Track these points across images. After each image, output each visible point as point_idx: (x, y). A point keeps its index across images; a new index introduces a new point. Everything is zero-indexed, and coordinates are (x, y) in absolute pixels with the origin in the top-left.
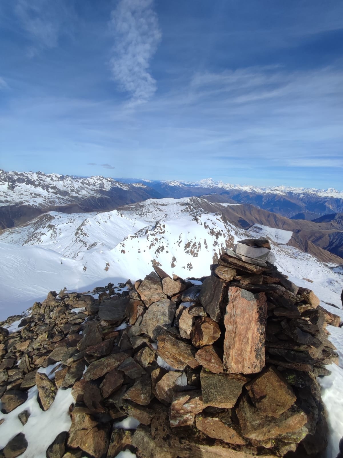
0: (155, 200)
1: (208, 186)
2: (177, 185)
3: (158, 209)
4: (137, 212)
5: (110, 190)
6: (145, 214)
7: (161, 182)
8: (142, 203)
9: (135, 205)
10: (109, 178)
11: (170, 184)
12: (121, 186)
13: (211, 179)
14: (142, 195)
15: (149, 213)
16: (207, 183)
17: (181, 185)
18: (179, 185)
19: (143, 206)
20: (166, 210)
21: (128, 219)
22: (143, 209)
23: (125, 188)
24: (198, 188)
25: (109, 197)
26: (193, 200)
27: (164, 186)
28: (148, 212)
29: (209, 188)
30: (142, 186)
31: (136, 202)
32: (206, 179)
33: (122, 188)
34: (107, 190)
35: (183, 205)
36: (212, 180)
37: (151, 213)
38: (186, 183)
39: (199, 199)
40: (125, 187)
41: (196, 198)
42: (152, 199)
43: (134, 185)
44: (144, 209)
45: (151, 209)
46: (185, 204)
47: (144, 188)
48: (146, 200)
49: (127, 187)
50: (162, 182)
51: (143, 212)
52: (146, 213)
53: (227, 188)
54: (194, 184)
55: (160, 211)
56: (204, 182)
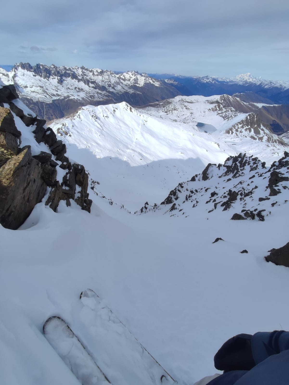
0: (185, 97)
1: (244, 83)
2: (210, 81)
3: (185, 106)
5: (143, 86)
6: (171, 111)
7: (193, 78)
8: (171, 100)
9: (164, 102)
10: (144, 73)
11: (202, 81)
12: (153, 81)
13: (249, 74)
14: (172, 92)
15: (175, 111)
16: (244, 79)
17: (214, 82)
18: (212, 81)
19: (170, 103)
20: (192, 108)
21: (139, 115)
22: (169, 106)
23: (157, 84)
24: (232, 85)
25: (141, 93)
26: (224, 99)
27: (196, 83)
28: (174, 110)
29: (245, 85)
30: (174, 82)
31: (165, 99)
32: (243, 75)
33: (154, 84)
34: (140, 86)
35: (212, 103)
36: (250, 76)
37: (177, 110)
38: (220, 80)
39: (230, 97)
40: (157, 83)
41: (228, 96)
42: (181, 96)
43: (166, 81)
44: (170, 106)
45: (178, 106)
46: (214, 102)
47: (175, 84)
48: (175, 97)
49: (159, 83)
50: (195, 77)
51: (170, 109)
52: (172, 110)
53: (266, 85)
54: (228, 80)
55: (186, 109)
56: (240, 78)
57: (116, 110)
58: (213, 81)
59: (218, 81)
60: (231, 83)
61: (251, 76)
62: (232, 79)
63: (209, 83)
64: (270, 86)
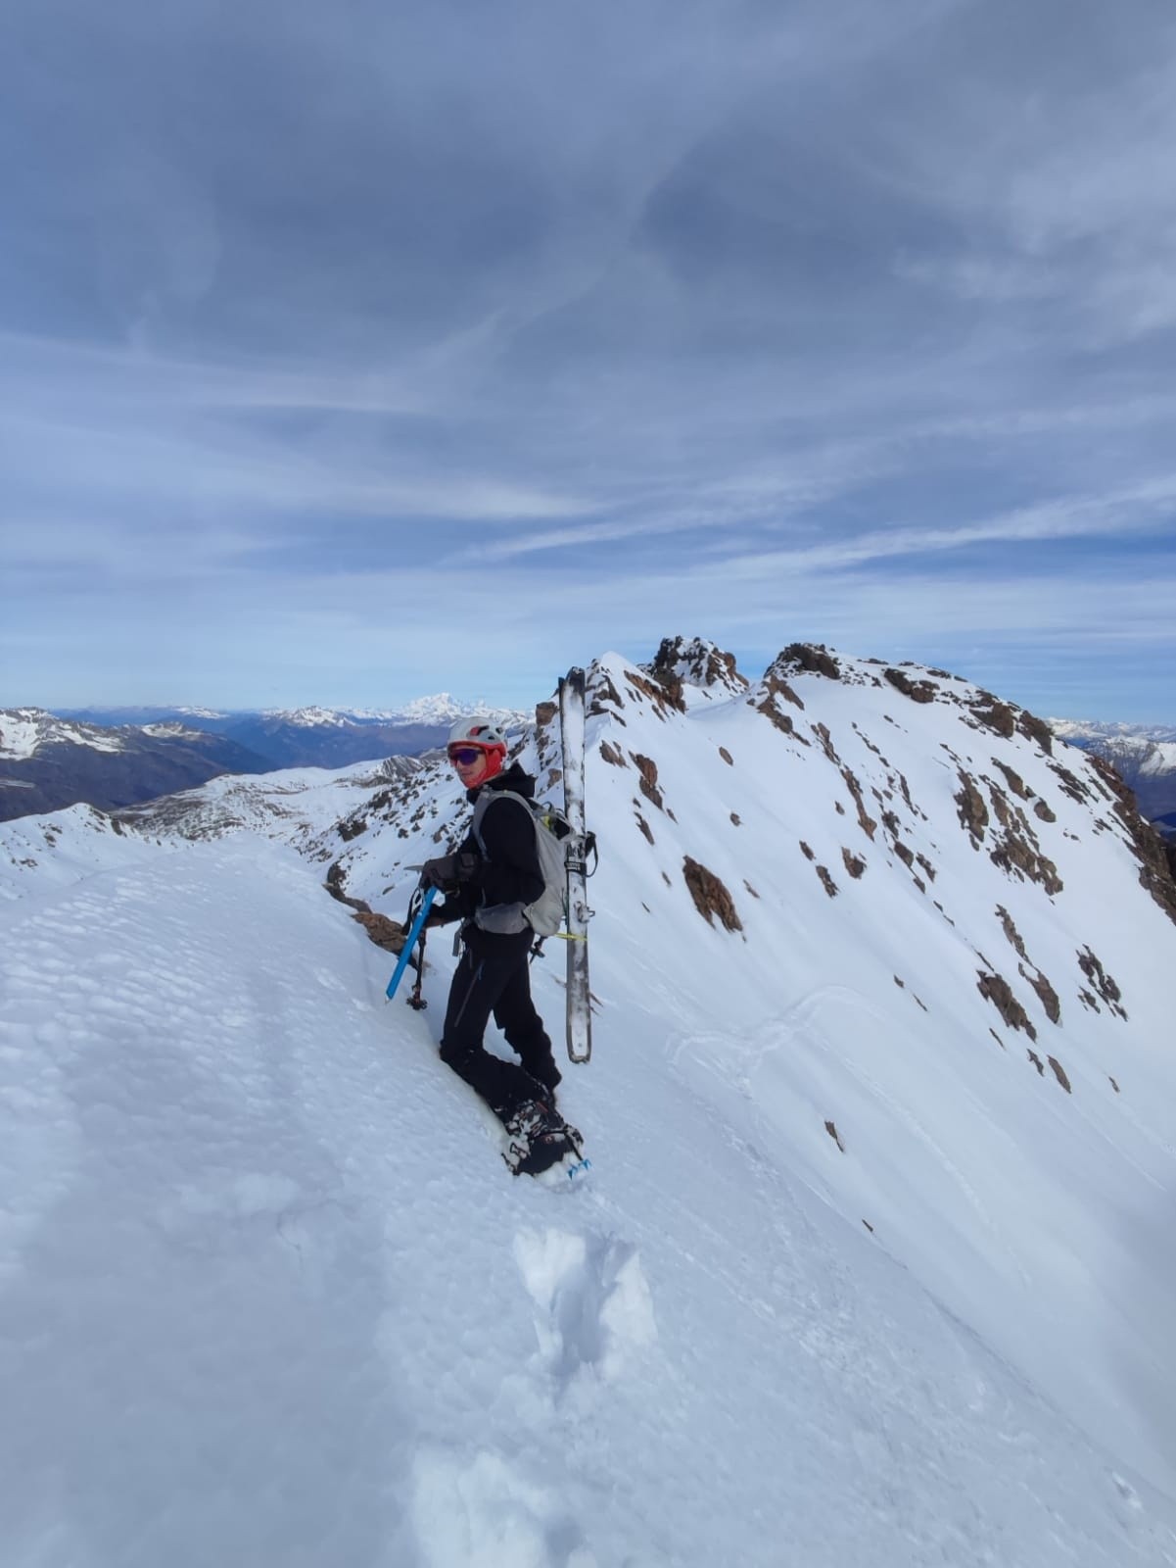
0: (246, 779)
1: (441, 720)
2: (326, 721)
3: (269, 806)
4: (174, 827)
5: (34, 754)
6: (210, 832)
7: (262, 716)
8: (189, 794)
9: (156, 804)
10: (26, 709)
11: (296, 721)
12: (84, 735)
13: (446, 695)
14: (184, 768)
15: (230, 828)
16: (436, 710)
17: (341, 721)
18: (334, 721)
19: (197, 804)
20: (301, 810)
21: (153, 840)
22: (198, 816)
23: (105, 745)
24: (406, 729)
25: (30, 785)
26: (398, 767)
27: (276, 729)
28: (227, 825)
29: (445, 725)
30: (182, 731)
31: (158, 795)
32: (429, 698)
33: (90, 743)
34: (18, 758)
35: (366, 784)
36: (450, 700)
37: (239, 824)
38: (360, 715)
39: (417, 761)
40: (108, 740)
41: (408, 761)
42: (232, 778)
43: (147, 730)
44: (204, 815)
45: (237, 809)
46: (371, 782)
47: (192, 739)
48: (208, 783)
49: (117, 740)
50: (266, 713)
51: (203, 825)
52: (216, 829)
53: (506, 721)
54: (388, 716)
55: (277, 814)
56: (424, 707)
57: (55, 834)
58: (337, 719)
59: (354, 719)
60: (400, 724)
61: (455, 701)
62: (399, 711)
63: (327, 726)
64: (516, 724)
